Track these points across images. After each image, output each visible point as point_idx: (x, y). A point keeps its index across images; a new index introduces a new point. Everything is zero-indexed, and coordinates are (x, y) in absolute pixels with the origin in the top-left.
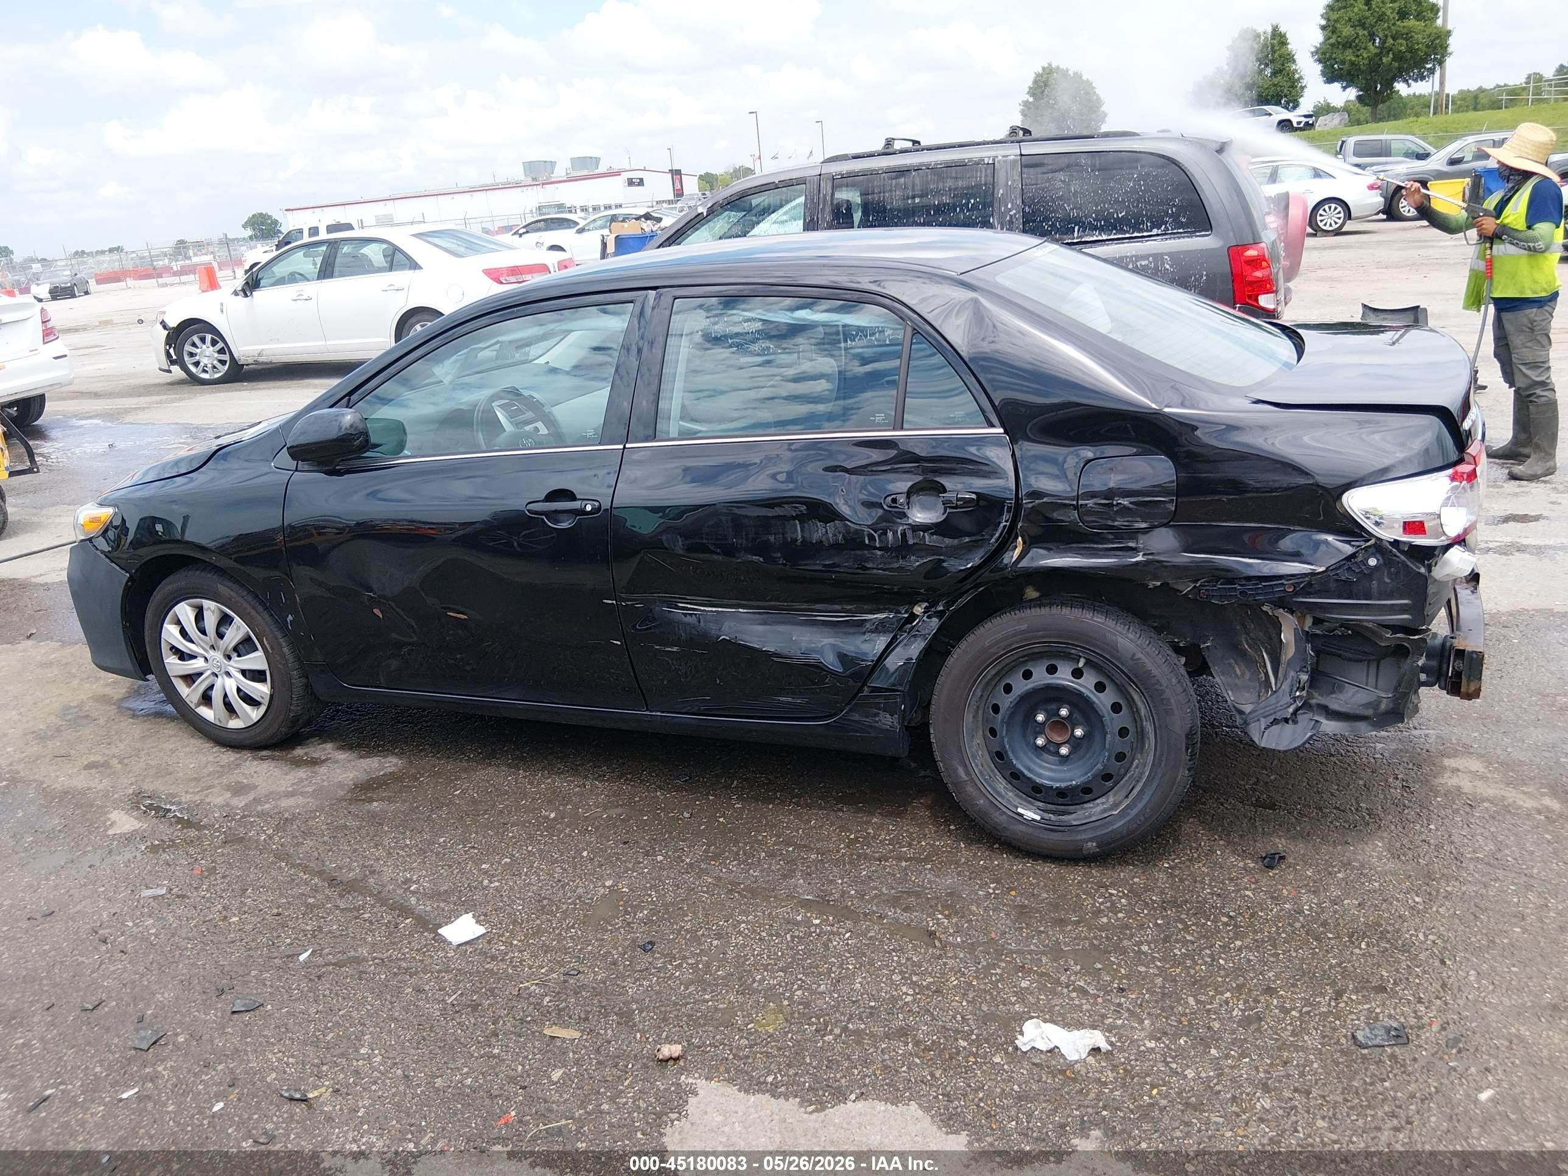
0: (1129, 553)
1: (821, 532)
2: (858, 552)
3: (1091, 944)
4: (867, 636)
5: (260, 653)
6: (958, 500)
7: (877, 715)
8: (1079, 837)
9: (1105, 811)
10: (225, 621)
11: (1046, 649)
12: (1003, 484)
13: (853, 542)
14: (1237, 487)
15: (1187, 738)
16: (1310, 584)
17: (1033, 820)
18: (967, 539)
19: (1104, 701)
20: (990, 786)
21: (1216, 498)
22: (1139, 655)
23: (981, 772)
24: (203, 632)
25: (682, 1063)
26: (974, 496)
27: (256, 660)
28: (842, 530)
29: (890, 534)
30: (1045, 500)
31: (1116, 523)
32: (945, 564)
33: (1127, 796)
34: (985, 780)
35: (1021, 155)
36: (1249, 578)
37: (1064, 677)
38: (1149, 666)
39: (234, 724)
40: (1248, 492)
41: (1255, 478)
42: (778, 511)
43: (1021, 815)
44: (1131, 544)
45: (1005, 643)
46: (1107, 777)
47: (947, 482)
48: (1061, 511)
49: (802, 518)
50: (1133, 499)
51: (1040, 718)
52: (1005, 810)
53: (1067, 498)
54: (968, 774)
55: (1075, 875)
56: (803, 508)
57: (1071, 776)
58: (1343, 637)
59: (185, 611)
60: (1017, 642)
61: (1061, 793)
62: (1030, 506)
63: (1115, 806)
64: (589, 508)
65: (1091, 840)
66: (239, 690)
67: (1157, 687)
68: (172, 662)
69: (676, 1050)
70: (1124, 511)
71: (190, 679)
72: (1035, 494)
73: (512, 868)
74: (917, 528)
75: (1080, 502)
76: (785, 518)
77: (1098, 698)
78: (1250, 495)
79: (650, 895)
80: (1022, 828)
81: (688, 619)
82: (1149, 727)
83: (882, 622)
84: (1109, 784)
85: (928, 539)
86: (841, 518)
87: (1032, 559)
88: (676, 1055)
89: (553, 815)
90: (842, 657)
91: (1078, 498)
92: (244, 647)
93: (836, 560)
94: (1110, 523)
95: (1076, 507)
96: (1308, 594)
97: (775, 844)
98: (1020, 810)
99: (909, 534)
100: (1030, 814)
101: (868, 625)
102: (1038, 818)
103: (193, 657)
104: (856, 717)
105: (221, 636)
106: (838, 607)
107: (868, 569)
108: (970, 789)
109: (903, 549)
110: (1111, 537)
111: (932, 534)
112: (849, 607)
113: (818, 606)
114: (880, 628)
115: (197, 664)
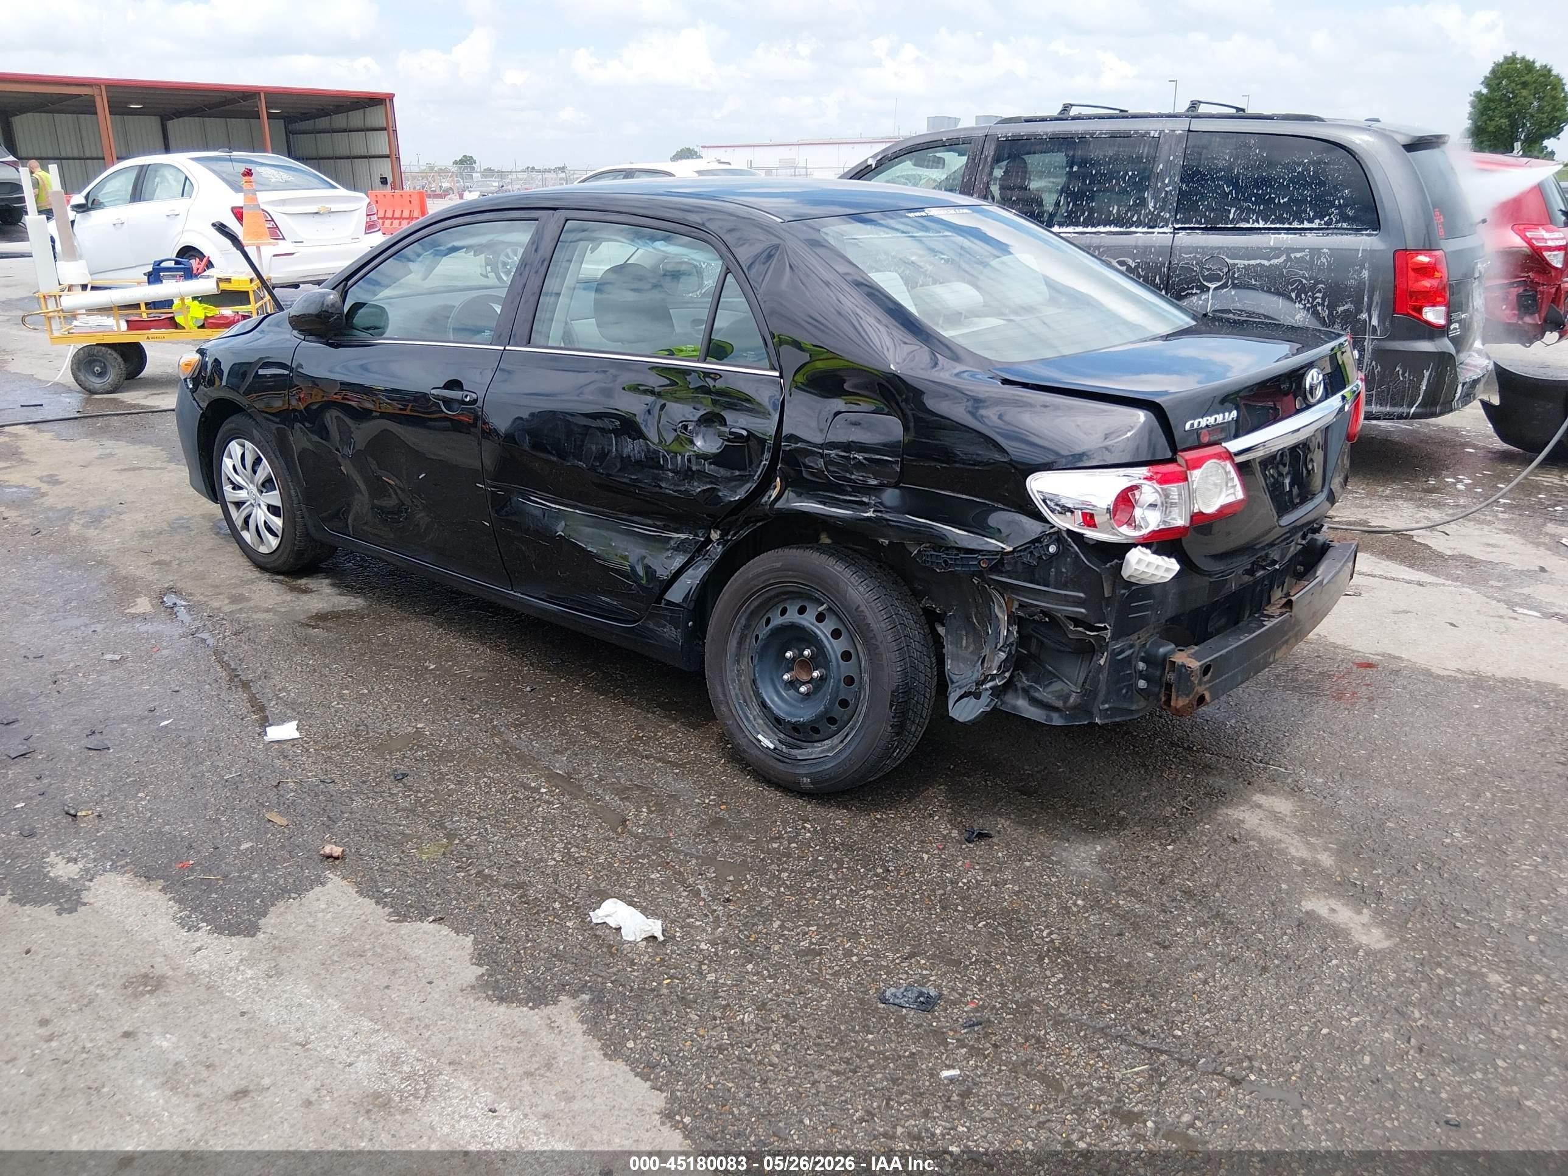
0: (863, 508)
1: (632, 448)
2: (656, 471)
3: (745, 861)
4: (669, 553)
5: (277, 492)
6: (731, 433)
7: (664, 626)
8: (797, 771)
9: (823, 751)
10: (257, 461)
11: (797, 590)
12: (766, 427)
13: (652, 461)
14: (947, 455)
15: (892, 695)
16: (1001, 562)
17: (768, 748)
18: (737, 473)
19: (835, 647)
20: (742, 709)
21: (933, 464)
22: (863, 608)
23: (737, 695)
24: (245, 468)
25: (337, 862)
26: (745, 433)
27: (274, 497)
28: (644, 448)
29: (679, 458)
30: (799, 445)
31: (853, 477)
32: (720, 494)
33: (842, 742)
34: (740, 703)
35: (1189, 131)
36: (959, 549)
37: (808, 620)
38: (870, 620)
39: (263, 549)
40: (955, 462)
41: (963, 448)
42: (598, 423)
43: (760, 741)
44: (865, 500)
45: (764, 578)
46: (832, 721)
47: (729, 416)
48: (810, 458)
49: (617, 432)
50: (867, 456)
51: (789, 654)
52: (747, 733)
53: (816, 445)
54: (725, 695)
55: (789, 805)
56: (618, 423)
57: (804, 714)
58: (1041, 623)
59: (235, 447)
60: (775, 578)
61: (796, 728)
62: (788, 448)
63: (832, 748)
64: (468, 399)
65: (806, 775)
66: (265, 522)
67: (873, 641)
68: (227, 488)
69: (337, 851)
70: (859, 465)
71: (239, 505)
72: (792, 438)
73: (361, 699)
74: (700, 456)
75: (826, 452)
76: (603, 430)
77: (830, 643)
78: (957, 465)
79: (440, 741)
80: (755, 751)
81: (536, 512)
82: (866, 678)
83: (684, 541)
84: (834, 727)
85: (708, 468)
86: (645, 438)
87: (787, 501)
88: (336, 855)
89: (432, 667)
90: (647, 568)
91: (821, 446)
92: (267, 485)
93: (640, 476)
94: (848, 475)
95: (822, 456)
96: (1000, 573)
97: (576, 726)
98: (760, 737)
99: (693, 459)
100: (767, 742)
101: (672, 543)
102: (772, 746)
103: (240, 488)
104: (651, 626)
105: (255, 472)
106: (650, 522)
107: (661, 488)
108: (723, 708)
109: (688, 474)
110: (849, 489)
111: (711, 464)
112: (659, 523)
113: (635, 518)
114: (680, 547)
115: (242, 494)
